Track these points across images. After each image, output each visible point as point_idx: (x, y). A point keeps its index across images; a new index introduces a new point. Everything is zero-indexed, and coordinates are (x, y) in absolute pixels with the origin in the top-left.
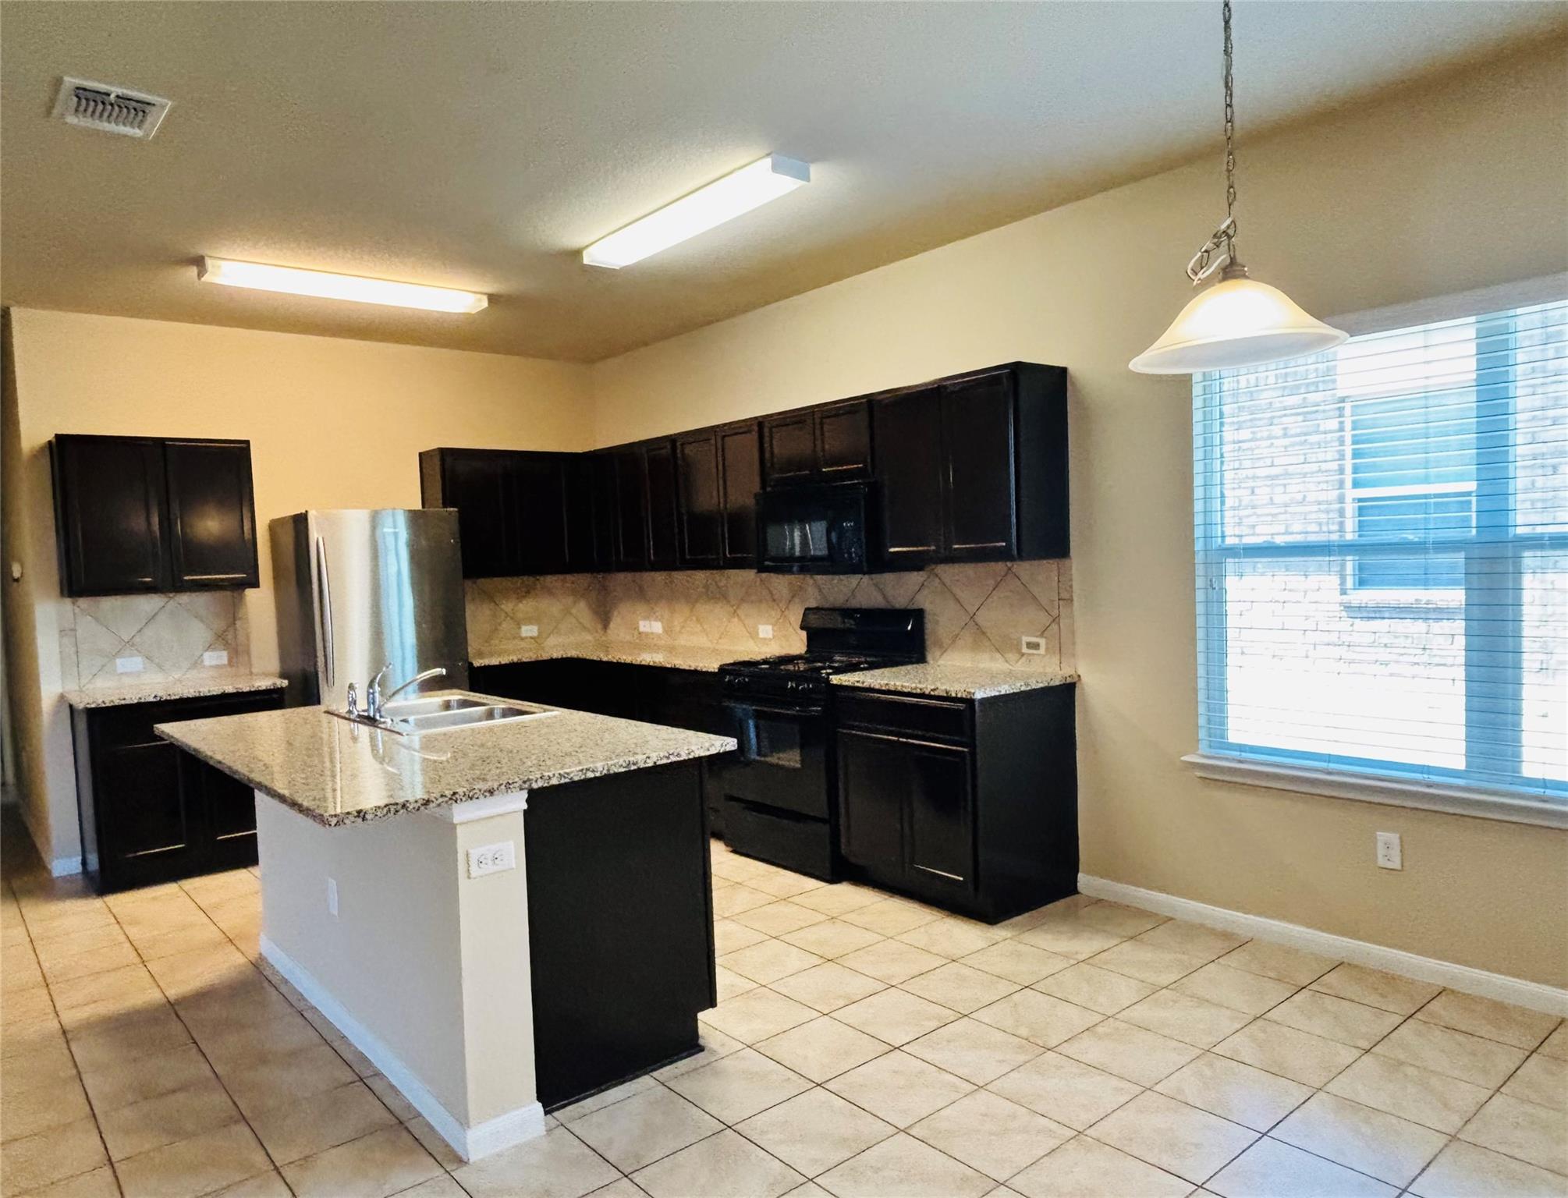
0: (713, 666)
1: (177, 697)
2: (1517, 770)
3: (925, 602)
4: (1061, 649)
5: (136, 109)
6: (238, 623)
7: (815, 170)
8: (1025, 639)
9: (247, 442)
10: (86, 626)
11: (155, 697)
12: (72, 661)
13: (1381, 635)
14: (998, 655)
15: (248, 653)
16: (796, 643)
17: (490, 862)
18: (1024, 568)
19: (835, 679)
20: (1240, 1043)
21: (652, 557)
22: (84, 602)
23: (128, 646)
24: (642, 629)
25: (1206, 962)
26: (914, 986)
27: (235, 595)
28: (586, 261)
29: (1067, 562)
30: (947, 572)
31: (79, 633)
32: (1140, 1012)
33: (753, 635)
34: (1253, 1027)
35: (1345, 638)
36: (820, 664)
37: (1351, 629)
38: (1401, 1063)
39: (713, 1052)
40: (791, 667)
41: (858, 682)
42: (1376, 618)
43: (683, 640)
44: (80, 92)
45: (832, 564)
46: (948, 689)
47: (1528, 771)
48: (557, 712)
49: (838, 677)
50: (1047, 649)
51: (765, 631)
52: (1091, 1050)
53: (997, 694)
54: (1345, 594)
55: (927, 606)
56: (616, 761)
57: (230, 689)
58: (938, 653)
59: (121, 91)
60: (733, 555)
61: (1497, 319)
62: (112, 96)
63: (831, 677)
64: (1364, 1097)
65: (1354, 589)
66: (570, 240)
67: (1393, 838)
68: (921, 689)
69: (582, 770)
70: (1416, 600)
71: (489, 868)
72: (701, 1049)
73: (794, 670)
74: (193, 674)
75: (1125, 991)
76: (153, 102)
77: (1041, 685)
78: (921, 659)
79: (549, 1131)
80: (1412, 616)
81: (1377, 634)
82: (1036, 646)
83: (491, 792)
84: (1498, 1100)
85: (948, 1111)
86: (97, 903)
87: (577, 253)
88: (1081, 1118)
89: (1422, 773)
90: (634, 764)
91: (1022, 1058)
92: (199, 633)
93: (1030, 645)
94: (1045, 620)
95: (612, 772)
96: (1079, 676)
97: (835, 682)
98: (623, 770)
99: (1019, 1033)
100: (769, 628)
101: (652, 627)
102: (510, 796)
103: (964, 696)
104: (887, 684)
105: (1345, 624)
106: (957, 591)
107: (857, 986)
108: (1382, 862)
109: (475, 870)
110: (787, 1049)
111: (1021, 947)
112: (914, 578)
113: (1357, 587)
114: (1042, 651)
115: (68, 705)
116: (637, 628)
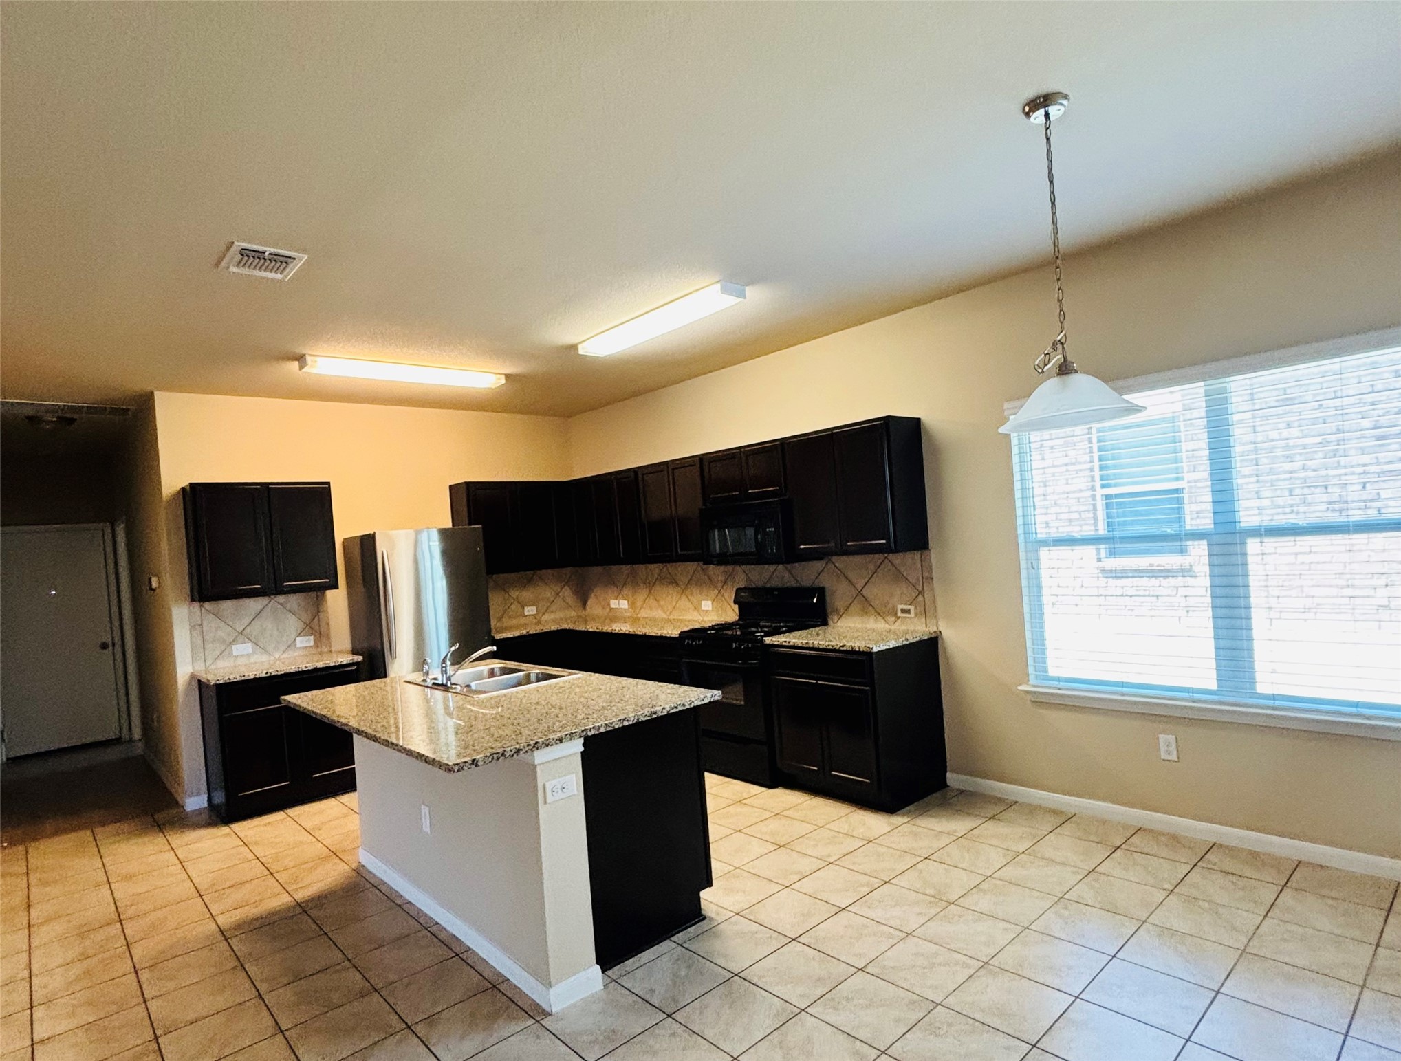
0: (675, 633)
1: (283, 673)
2: (1254, 688)
3: (826, 581)
4: (926, 614)
5: (281, 261)
6: (321, 615)
7: (749, 291)
8: (900, 607)
9: (328, 483)
10: (210, 623)
11: (267, 673)
12: (200, 648)
13: (1128, 588)
14: (879, 618)
15: (328, 637)
16: (731, 614)
17: (560, 791)
18: (897, 559)
19: (768, 640)
20: (1084, 891)
21: (622, 555)
22: (207, 605)
23: (242, 635)
24: (612, 606)
25: (1046, 833)
26: (846, 862)
27: (319, 594)
28: (581, 352)
29: (926, 553)
30: (841, 562)
31: (205, 628)
32: (1009, 872)
33: (697, 608)
34: (1090, 878)
35: (1102, 591)
36: (754, 630)
37: (1105, 585)
38: (1196, 899)
39: (711, 919)
40: (730, 632)
41: (785, 642)
42: (1122, 577)
43: (644, 613)
44: (244, 252)
45: (758, 557)
46: (853, 645)
47: (1261, 689)
48: (581, 675)
49: (770, 638)
50: (916, 614)
51: (707, 605)
52: (983, 903)
53: (888, 647)
54: (1100, 561)
55: (827, 585)
56: (642, 712)
57: (320, 665)
58: (835, 618)
59: (273, 250)
60: (682, 553)
61: (1218, 383)
62: (267, 254)
63: (765, 639)
64: (1177, 924)
65: (1107, 558)
66: (568, 339)
67: (1171, 738)
68: (833, 646)
69: (620, 720)
70: (1150, 564)
71: (560, 795)
72: (705, 918)
73: (732, 634)
74: (290, 654)
75: (996, 858)
76: (293, 257)
77: (915, 640)
78: (825, 623)
79: (606, 986)
80: (1148, 575)
81: (1125, 588)
82: (908, 611)
83: (561, 741)
84: (1267, 922)
85: (888, 953)
86: (225, 830)
87: (574, 347)
88: (985, 953)
89: (1189, 692)
90: (655, 713)
91: (933, 911)
92: (293, 623)
93: (903, 611)
94: (912, 593)
95: (640, 720)
96: (940, 632)
97: (768, 642)
98: (647, 718)
99: (927, 892)
100: (709, 603)
101: (620, 604)
102: (574, 742)
103: (865, 650)
104: (807, 643)
105: (1103, 581)
106: (850, 575)
107: (806, 865)
108: (1164, 756)
109: (550, 798)
110: (765, 914)
111: (914, 828)
112: (818, 565)
113: (1108, 556)
114: (912, 615)
115: (197, 681)
116: (609, 605)
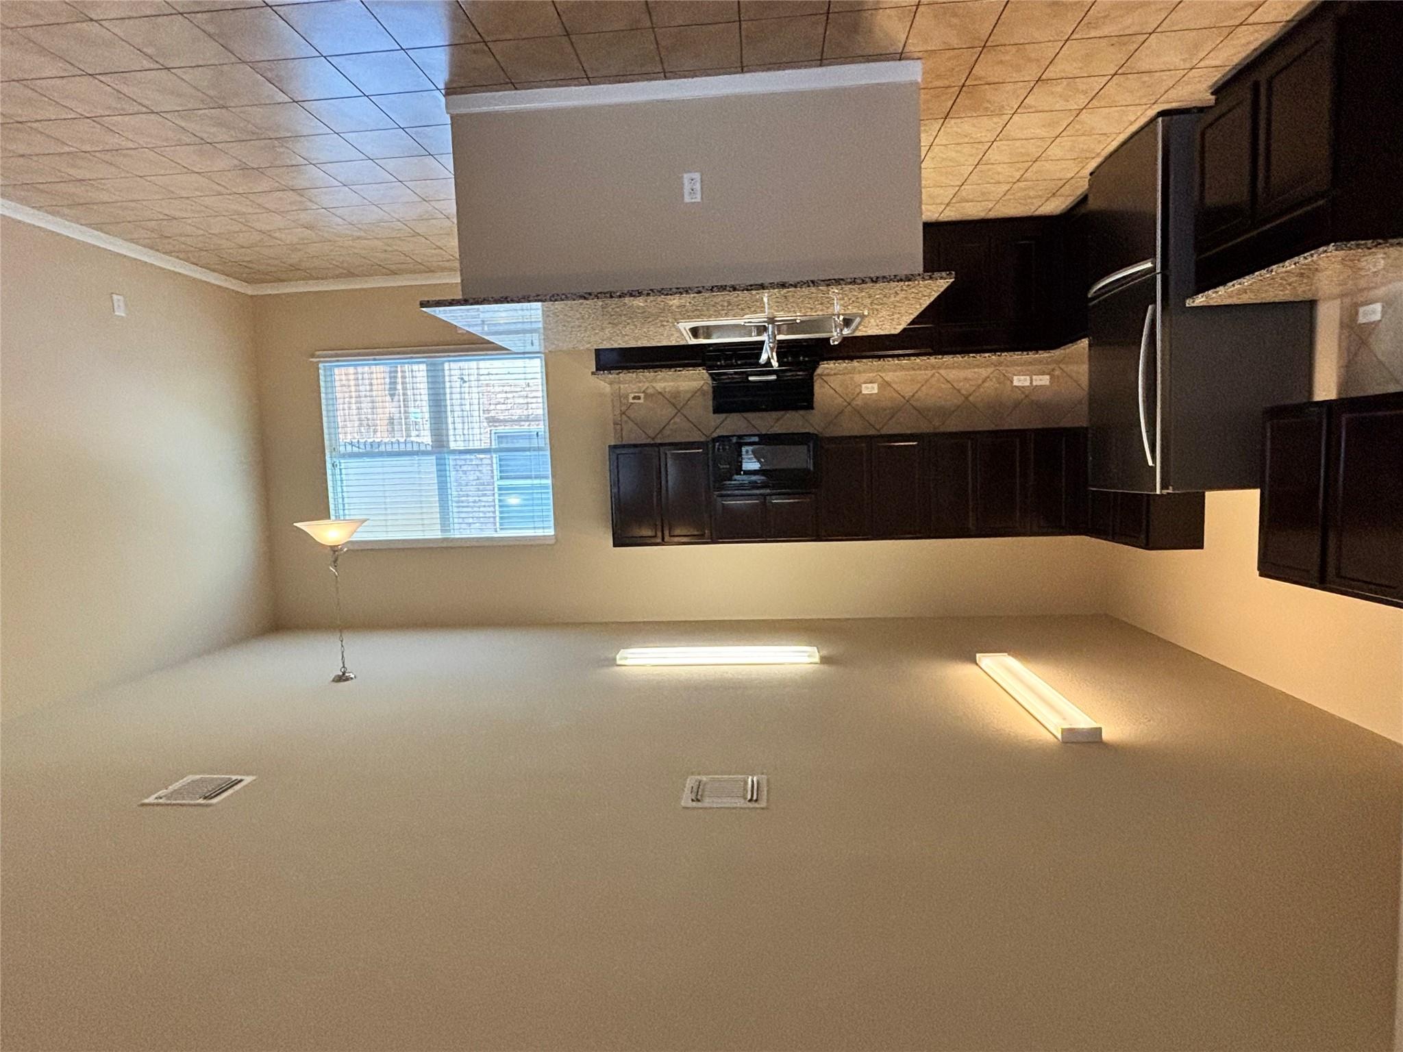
3: (714, 418)
4: (620, 397)
8: (641, 401)
14: (661, 391)
50: (629, 396)
55: (712, 416)
82: (635, 398)
93: (639, 398)
94: (630, 413)
100: (863, 393)
106: (691, 427)
114: (632, 396)
